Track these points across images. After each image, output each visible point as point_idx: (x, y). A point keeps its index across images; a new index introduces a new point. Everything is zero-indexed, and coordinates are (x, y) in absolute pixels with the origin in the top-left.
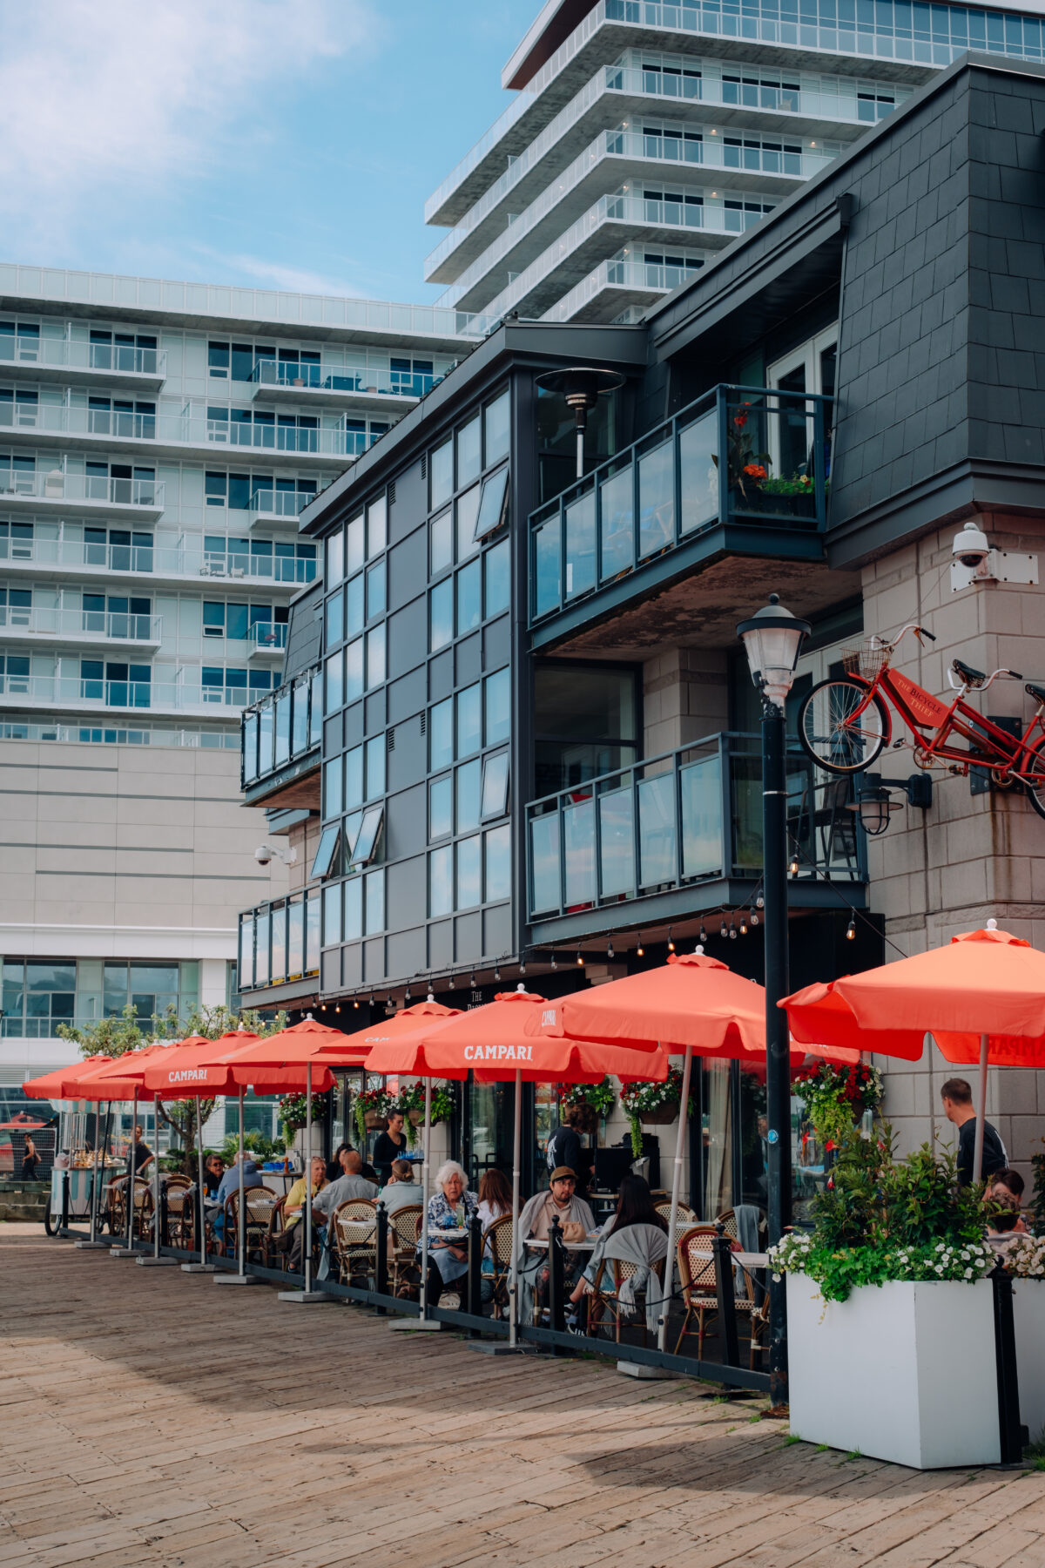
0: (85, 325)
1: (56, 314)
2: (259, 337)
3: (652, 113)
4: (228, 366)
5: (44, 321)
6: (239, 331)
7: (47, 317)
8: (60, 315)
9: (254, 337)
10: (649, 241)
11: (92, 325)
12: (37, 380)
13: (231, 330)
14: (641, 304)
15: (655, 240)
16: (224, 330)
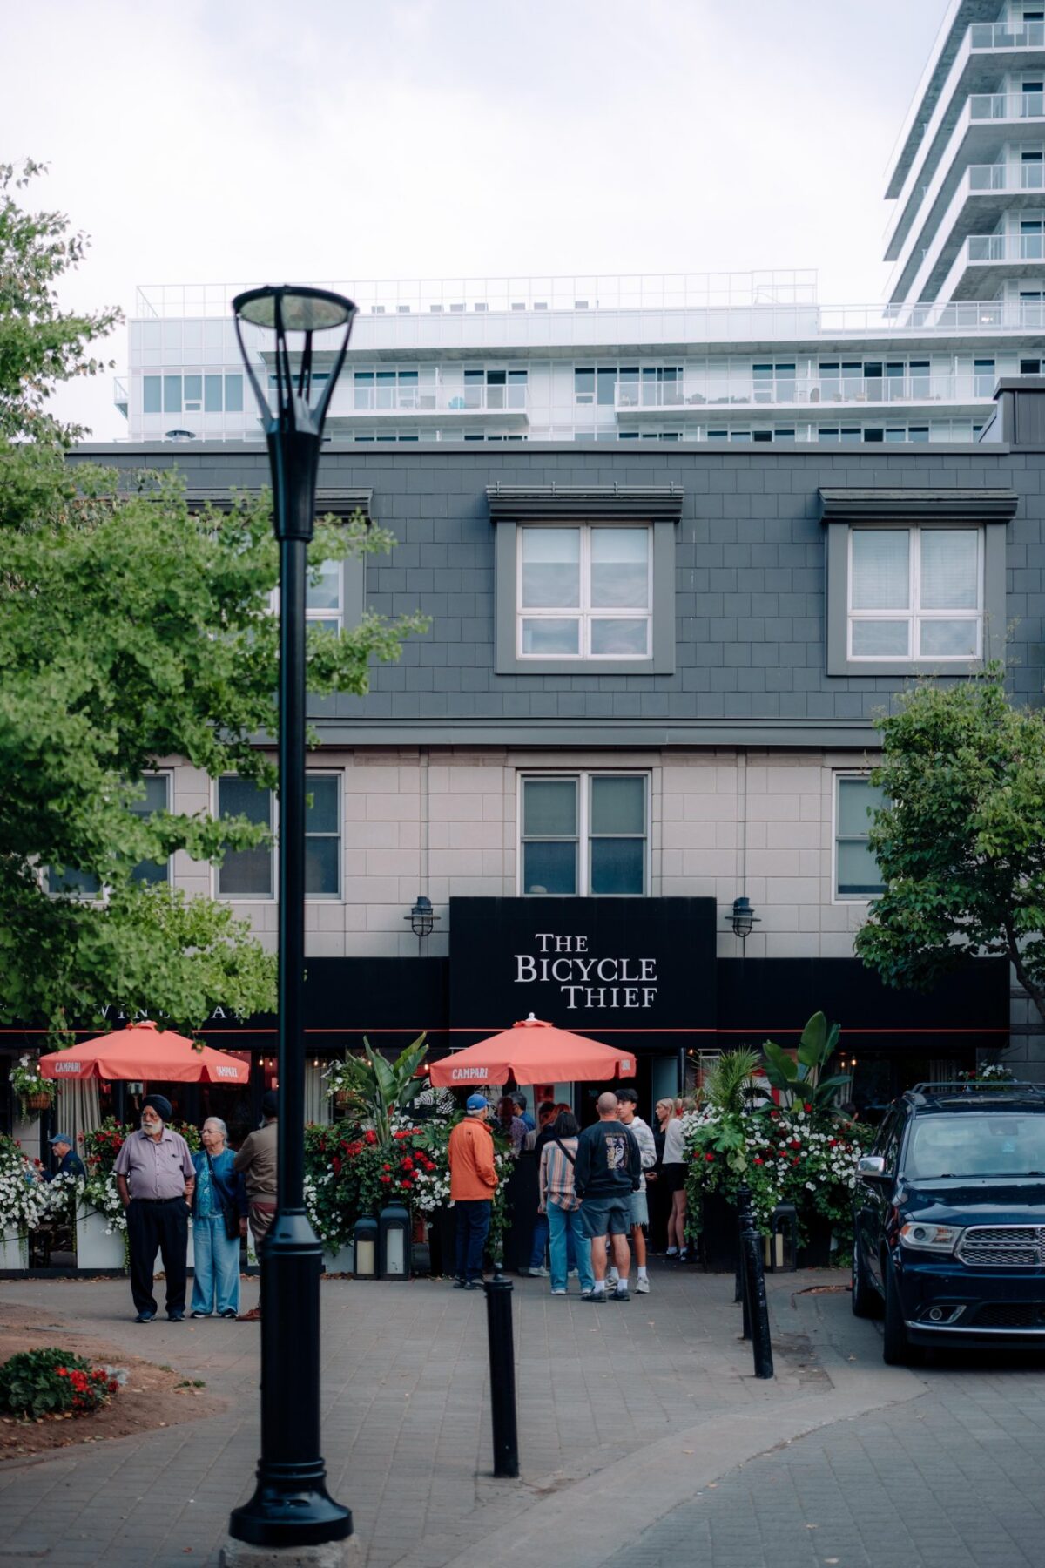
0: (459, 366)
1: (431, 360)
2: (624, 359)
3: (1031, 67)
4: (593, 391)
5: (422, 366)
6: (601, 355)
7: (423, 363)
8: (435, 359)
9: (618, 359)
10: (1026, 207)
11: (466, 365)
12: (416, 425)
13: (595, 355)
14: (1013, 277)
15: (1029, 206)
16: (588, 356)
